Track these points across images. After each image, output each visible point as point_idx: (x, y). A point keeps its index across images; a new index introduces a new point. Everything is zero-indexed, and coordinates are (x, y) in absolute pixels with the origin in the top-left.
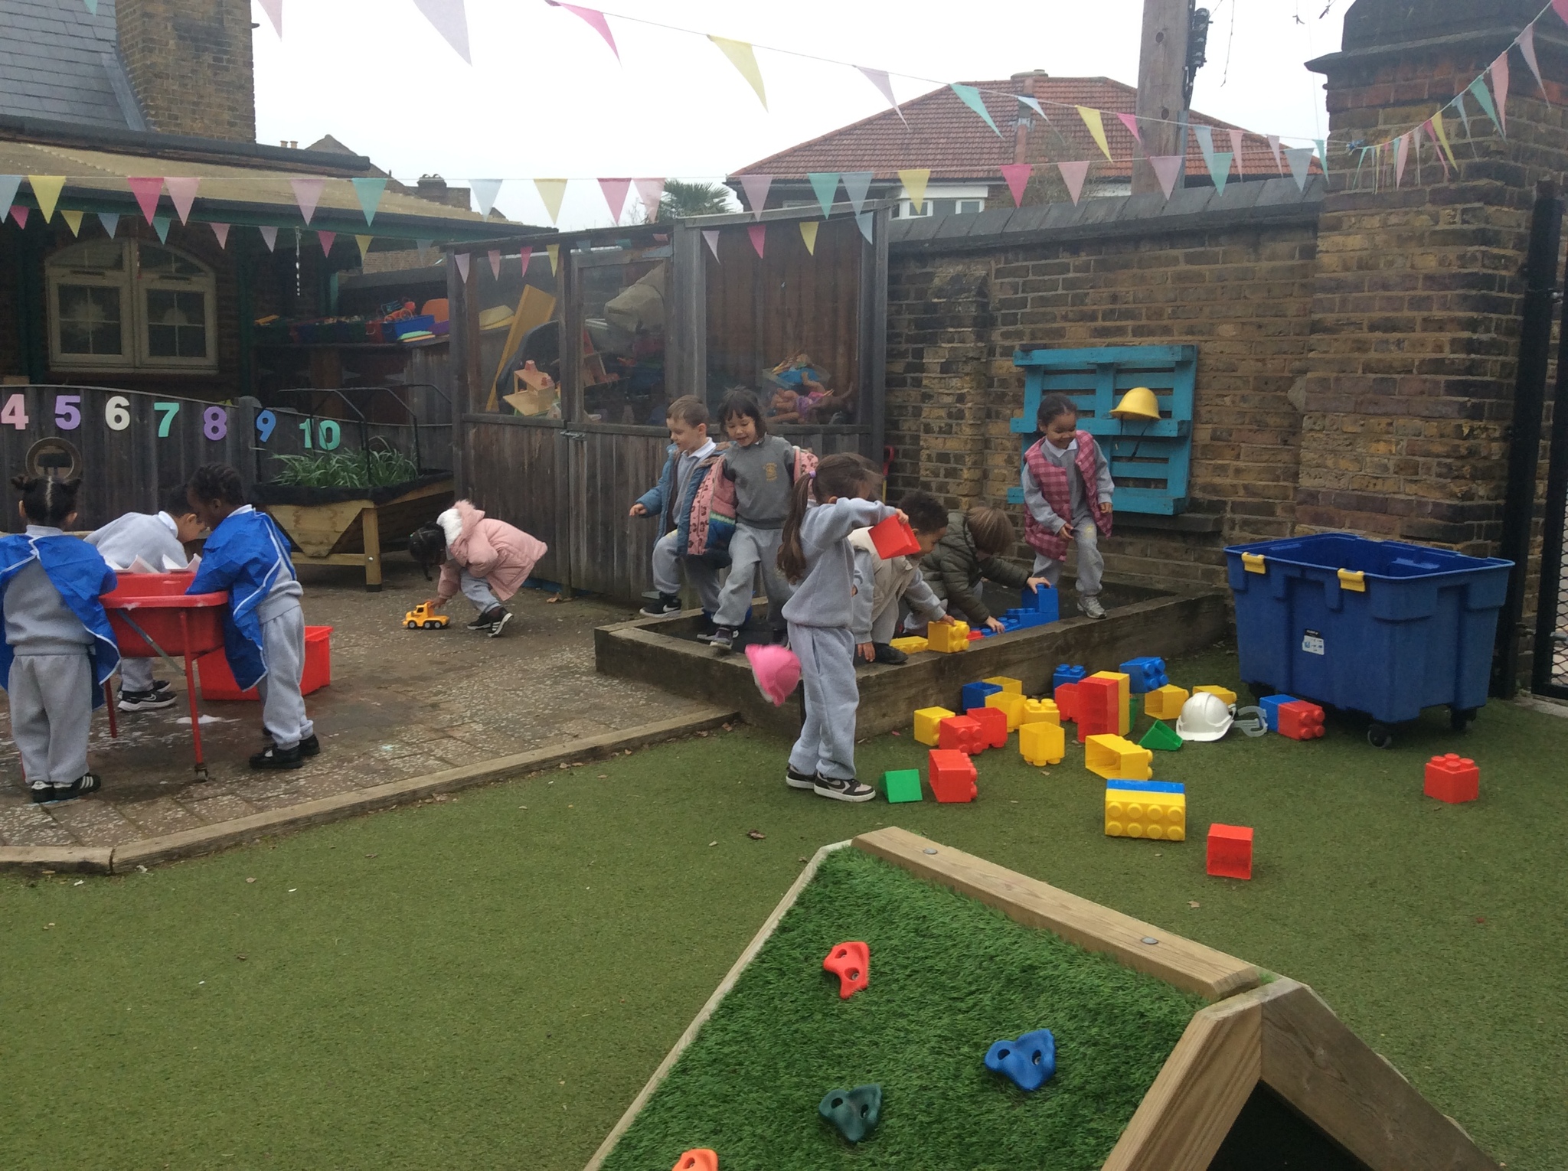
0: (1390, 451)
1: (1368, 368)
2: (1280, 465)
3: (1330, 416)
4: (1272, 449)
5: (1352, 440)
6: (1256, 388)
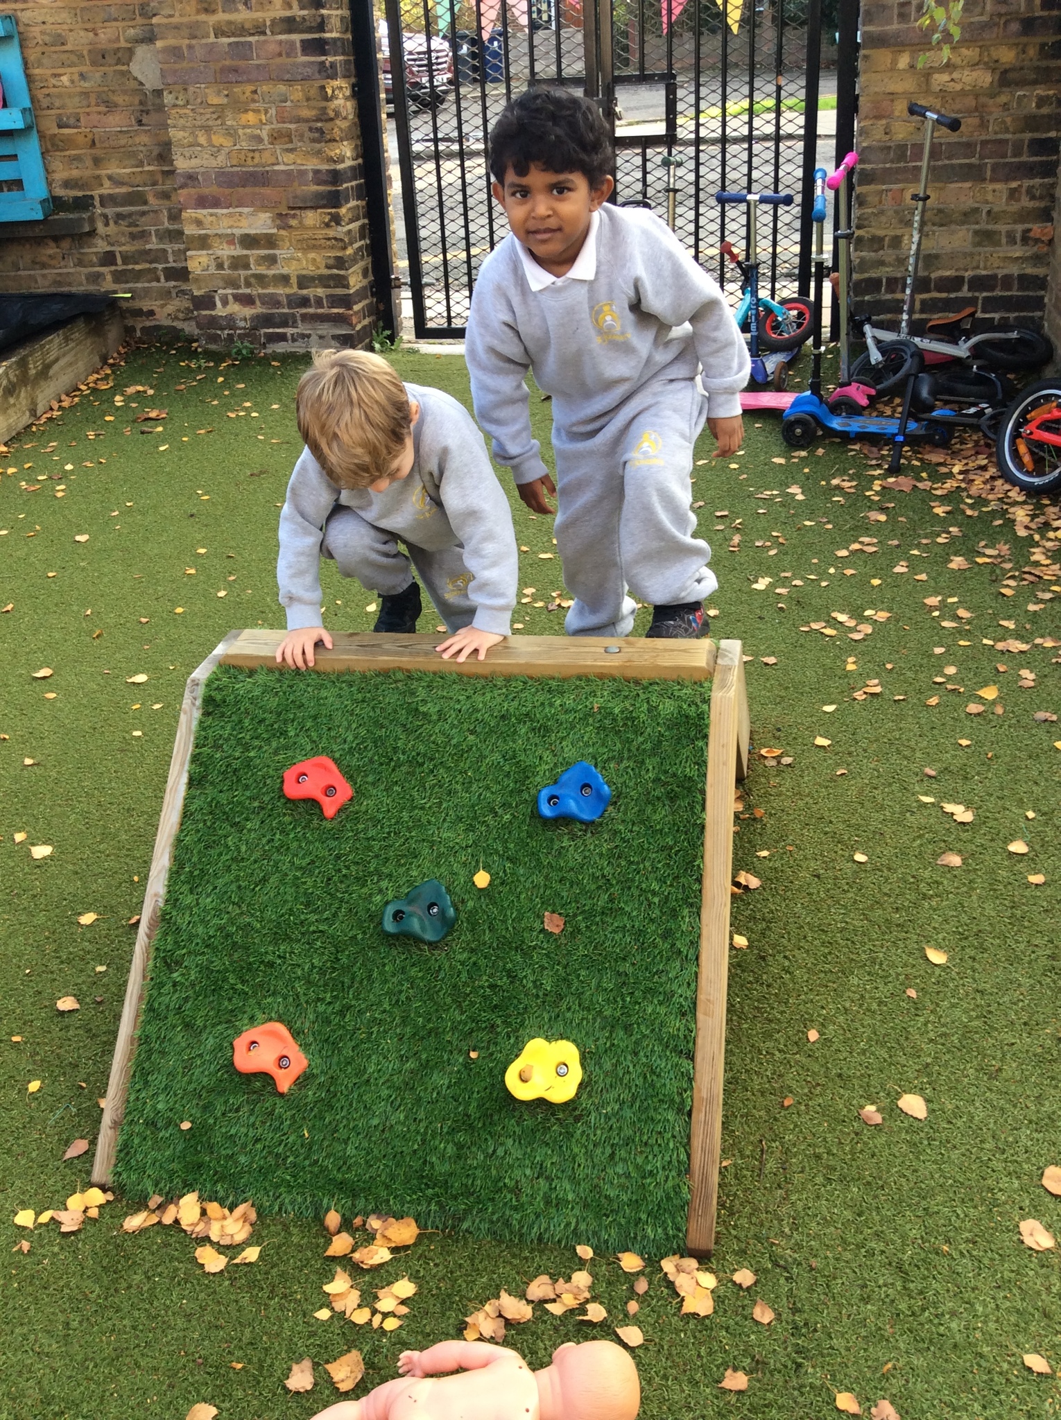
0: (261, 120)
1: (219, 32)
3: (191, 89)
4: (128, 132)
5: (220, 111)
6: (94, 63)
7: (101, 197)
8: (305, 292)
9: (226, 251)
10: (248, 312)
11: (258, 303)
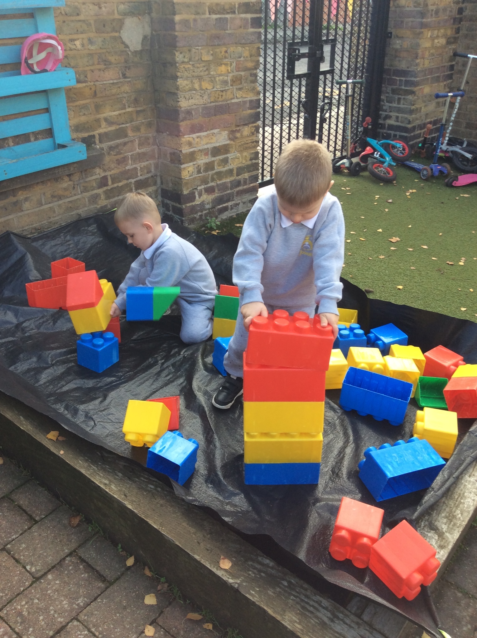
1: (211, 11)
2: (125, 95)
3: (194, 50)
4: (117, 83)
6: (98, 31)
7: (99, 135)
9: (202, 160)
10: (211, 197)
11: (216, 190)
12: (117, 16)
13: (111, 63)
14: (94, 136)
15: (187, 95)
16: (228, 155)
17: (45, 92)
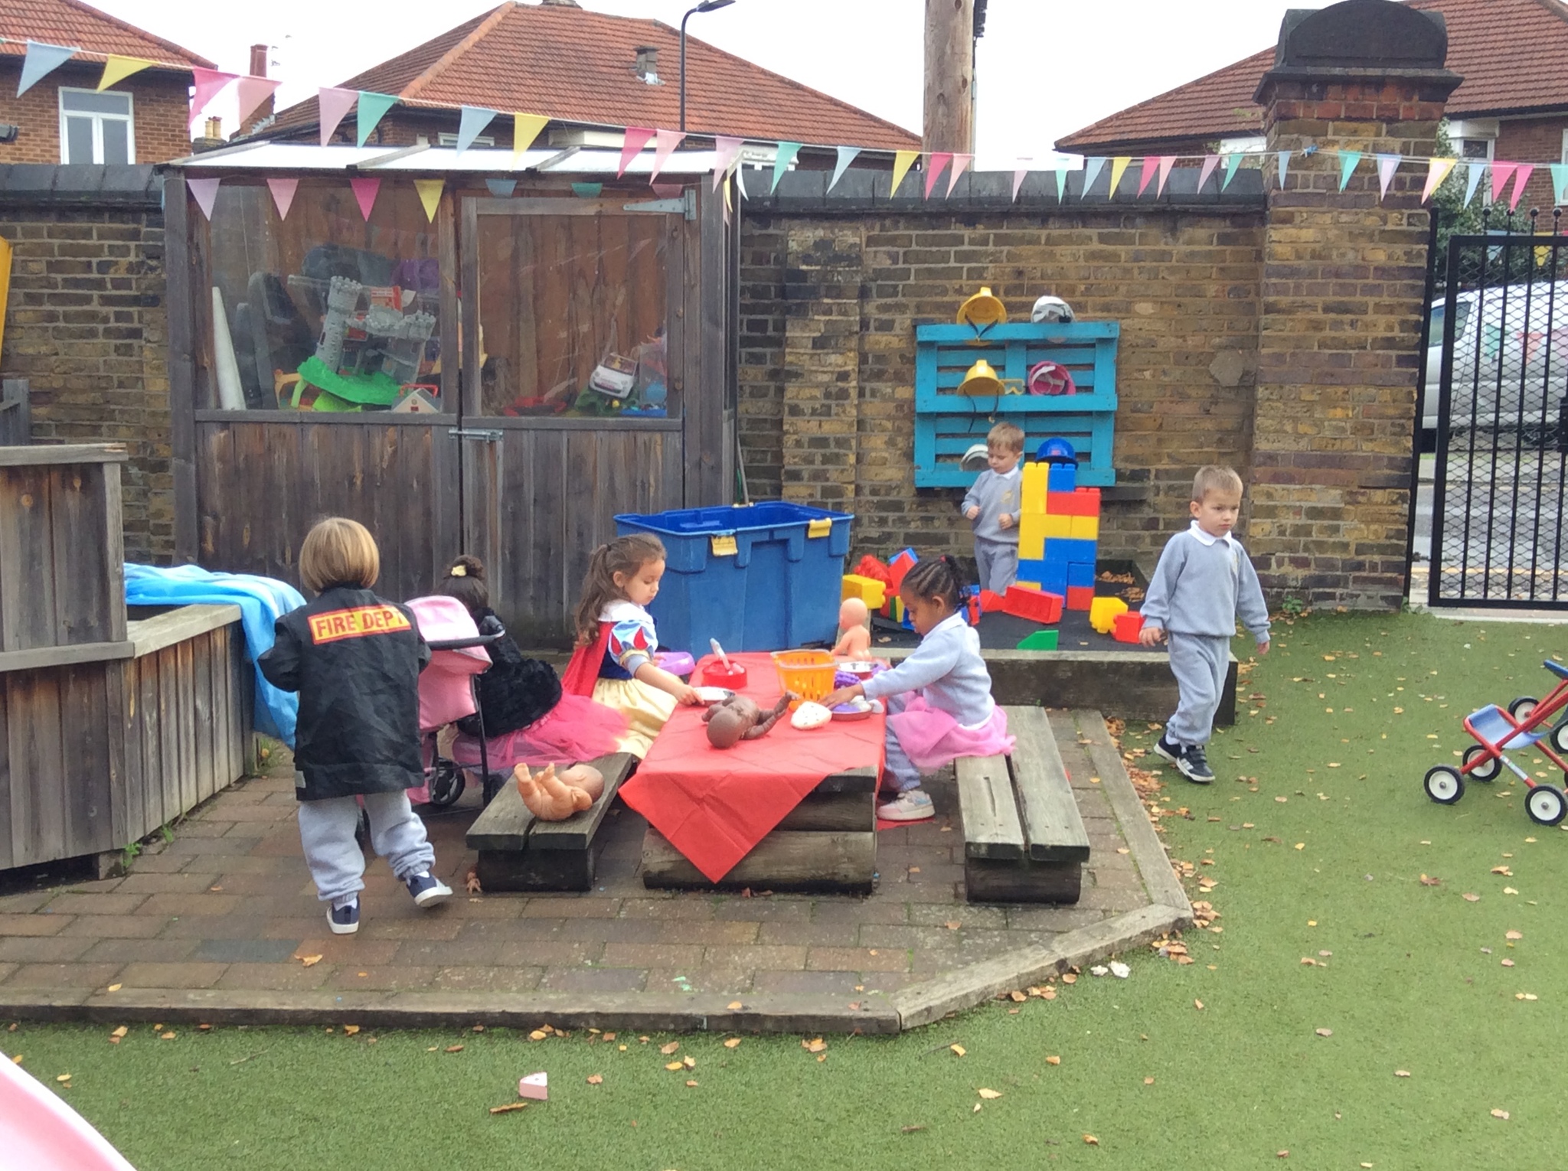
0: (1347, 415)
1: (1323, 345)
2: (1205, 433)
3: (1288, 387)
4: (1194, 419)
5: (1310, 406)
6: (1177, 363)
7: (1157, 471)
8: (1361, 558)
9: (1289, 521)
10: (1301, 573)
11: (1313, 565)
12: (1207, 349)
13: (1189, 397)
14: (1149, 471)
15: (1271, 437)
16: (1341, 523)
17: (1089, 414)
